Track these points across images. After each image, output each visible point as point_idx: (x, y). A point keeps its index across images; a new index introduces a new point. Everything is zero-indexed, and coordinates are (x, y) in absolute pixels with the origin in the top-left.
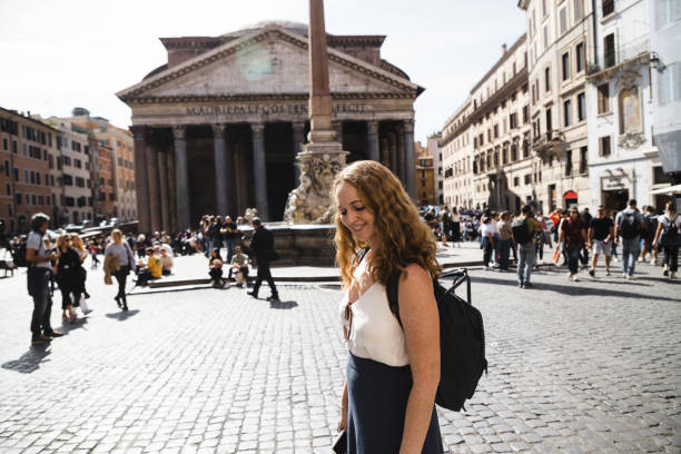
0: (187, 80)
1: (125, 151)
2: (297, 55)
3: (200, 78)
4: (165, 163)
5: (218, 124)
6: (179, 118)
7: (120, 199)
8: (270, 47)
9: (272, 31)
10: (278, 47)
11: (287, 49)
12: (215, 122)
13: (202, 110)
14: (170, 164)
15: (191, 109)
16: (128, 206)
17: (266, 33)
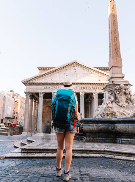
0: (45, 78)
1: (23, 104)
2: (83, 70)
3: (49, 77)
4: (35, 106)
5: (54, 92)
6: (42, 90)
7: (19, 119)
8: (73, 68)
9: (74, 63)
10: (76, 68)
11: (79, 69)
12: (53, 92)
13: (49, 87)
14: (36, 106)
15: (46, 87)
16: (21, 121)
17: (73, 63)
